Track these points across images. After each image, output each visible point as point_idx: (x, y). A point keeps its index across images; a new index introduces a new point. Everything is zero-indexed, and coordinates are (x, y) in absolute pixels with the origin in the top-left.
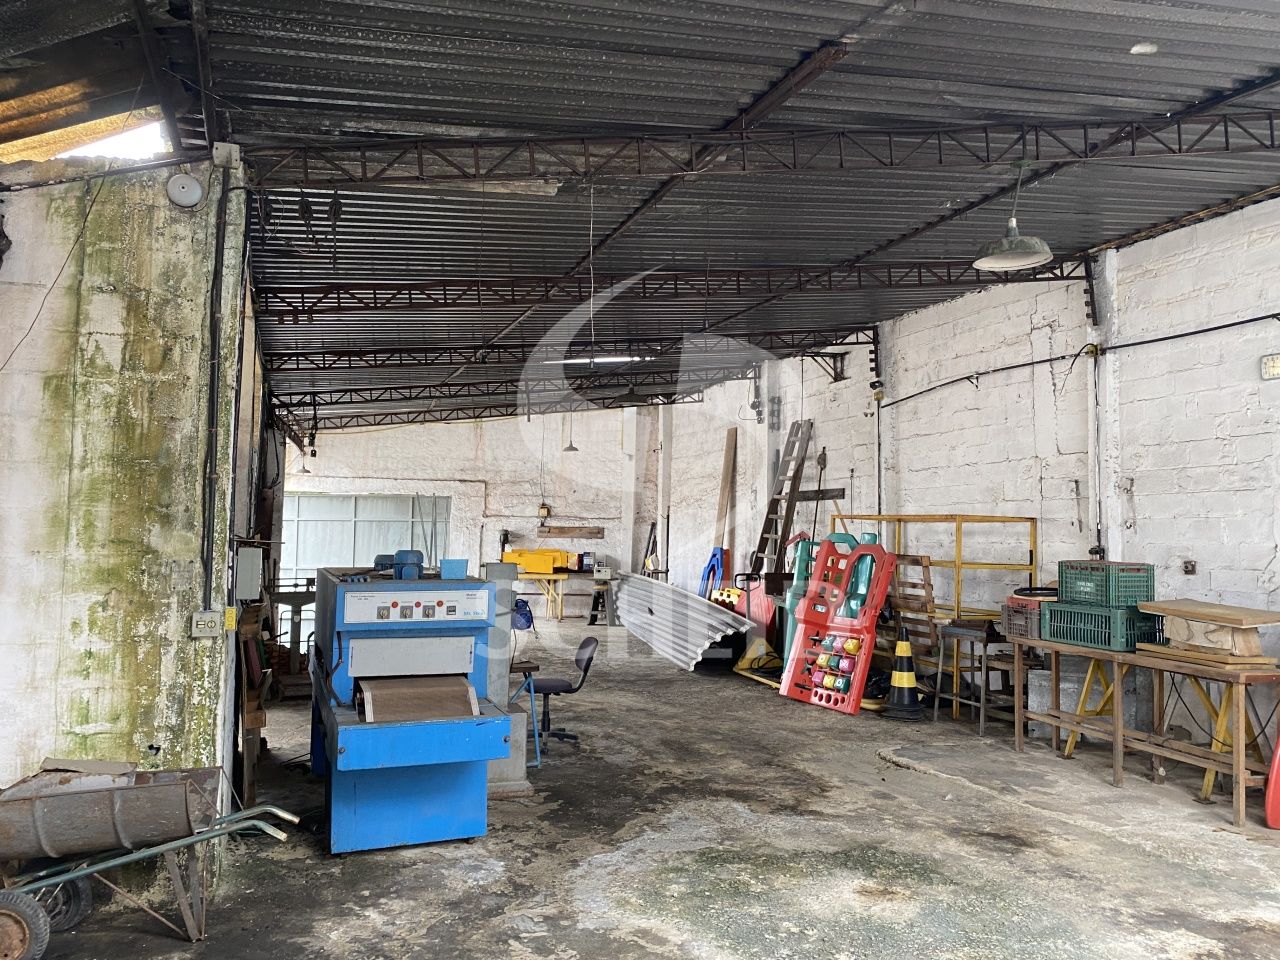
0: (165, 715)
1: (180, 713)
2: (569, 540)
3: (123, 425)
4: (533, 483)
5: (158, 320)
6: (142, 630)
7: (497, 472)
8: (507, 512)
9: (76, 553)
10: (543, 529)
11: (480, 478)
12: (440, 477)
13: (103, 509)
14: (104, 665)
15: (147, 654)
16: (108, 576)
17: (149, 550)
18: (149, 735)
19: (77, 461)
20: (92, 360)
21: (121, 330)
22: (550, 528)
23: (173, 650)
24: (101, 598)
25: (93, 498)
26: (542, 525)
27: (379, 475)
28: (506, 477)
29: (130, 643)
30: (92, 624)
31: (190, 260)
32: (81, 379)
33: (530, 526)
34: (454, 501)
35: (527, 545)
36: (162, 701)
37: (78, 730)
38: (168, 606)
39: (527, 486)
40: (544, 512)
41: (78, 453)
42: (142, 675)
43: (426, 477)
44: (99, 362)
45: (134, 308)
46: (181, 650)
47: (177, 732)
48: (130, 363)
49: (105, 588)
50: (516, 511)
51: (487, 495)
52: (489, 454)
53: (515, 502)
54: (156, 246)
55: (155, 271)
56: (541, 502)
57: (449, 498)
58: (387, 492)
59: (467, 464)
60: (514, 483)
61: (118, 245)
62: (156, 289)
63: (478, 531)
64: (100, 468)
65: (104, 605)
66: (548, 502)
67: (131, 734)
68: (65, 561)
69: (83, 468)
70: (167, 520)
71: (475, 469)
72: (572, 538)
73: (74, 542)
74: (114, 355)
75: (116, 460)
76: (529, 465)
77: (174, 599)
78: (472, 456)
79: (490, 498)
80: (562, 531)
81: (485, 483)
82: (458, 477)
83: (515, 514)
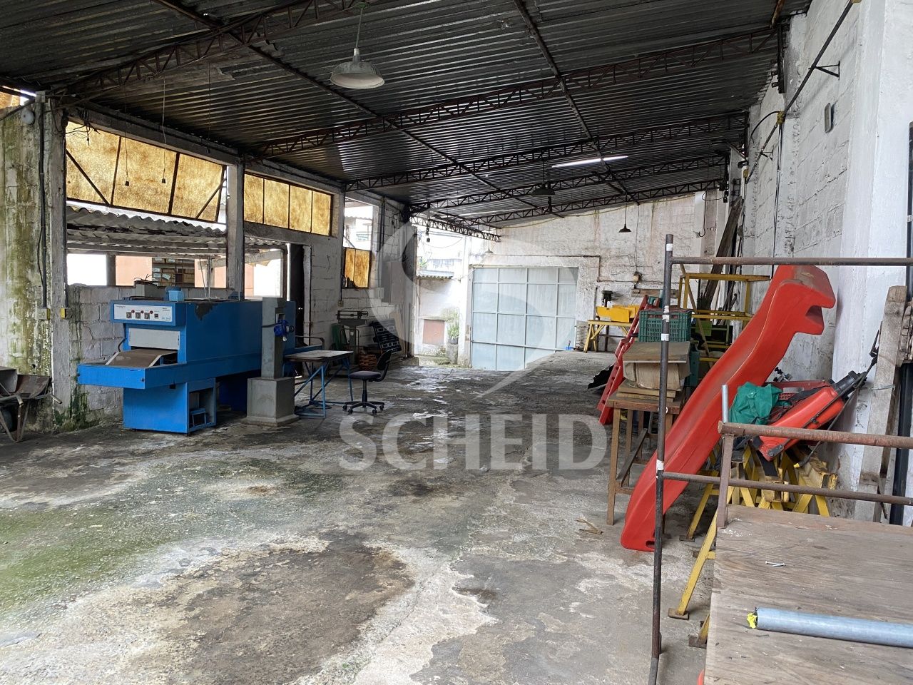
0: (36, 354)
1: (40, 353)
3: (19, 225)
4: (630, 256)
5: (26, 178)
6: (28, 316)
7: (608, 249)
8: (613, 279)
9: (10, 282)
10: (635, 290)
11: (597, 254)
12: (573, 254)
13: (15, 263)
14: (19, 330)
15: (30, 325)
16: (18, 291)
17: (28, 281)
18: (32, 360)
19: (7, 242)
20: (9, 198)
21: (16, 185)
22: (640, 289)
23: (37, 324)
24: (16, 301)
25: (12, 259)
26: (635, 288)
27: (539, 253)
28: (613, 253)
29: (25, 320)
30: (15, 310)
31: (33, 149)
32: (7, 207)
33: (627, 288)
34: (580, 271)
35: (625, 302)
36: (35, 346)
37: (14, 355)
38: (34, 305)
39: (626, 259)
40: (636, 278)
41: (7, 240)
42: (28, 334)
43: (565, 254)
44: (11, 199)
45: (19, 174)
46: (39, 325)
47: (39, 359)
48: (19, 200)
49: (17, 297)
50: (619, 277)
51: (600, 266)
52: (603, 237)
53: (618, 271)
54: (24, 145)
55: (24, 156)
56: (635, 270)
57: (578, 268)
58: (542, 265)
59: (590, 245)
60: (618, 257)
61: (13, 147)
62: (25, 165)
63: (593, 291)
64: (14, 246)
65: (17, 303)
66: (640, 270)
67: (27, 358)
68: (7, 285)
69: (9, 246)
70: (32, 267)
71: (595, 248)
73: (8, 277)
74: (15, 197)
75: (18, 242)
76: (628, 243)
77: (36, 303)
78: (592, 238)
79: (602, 268)
80: (648, 292)
81: (600, 257)
82: (584, 254)
83: (618, 280)
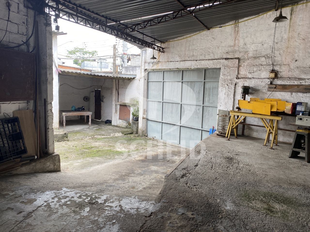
2: (289, 93)
4: (267, 57)
7: (246, 52)
8: (250, 76)
10: (271, 86)
11: (236, 56)
12: (216, 57)
22: (276, 85)
26: (271, 83)
28: (251, 55)
33: (263, 84)
34: (222, 70)
35: (261, 95)
39: (263, 59)
40: (273, 75)
50: (255, 75)
51: (239, 66)
52: (241, 43)
53: (255, 69)
56: (271, 68)
57: (220, 69)
59: (230, 49)
60: (255, 58)
63: (233, 87)
66: (276, 68)
71: (234, 52)
72: (292, 92)
76: (265, 46)
78: (232, 44)
79: (241, 68)
80: (284, 88)
81: (239, 59)
82: (225, 57)
83: (255, 77)
